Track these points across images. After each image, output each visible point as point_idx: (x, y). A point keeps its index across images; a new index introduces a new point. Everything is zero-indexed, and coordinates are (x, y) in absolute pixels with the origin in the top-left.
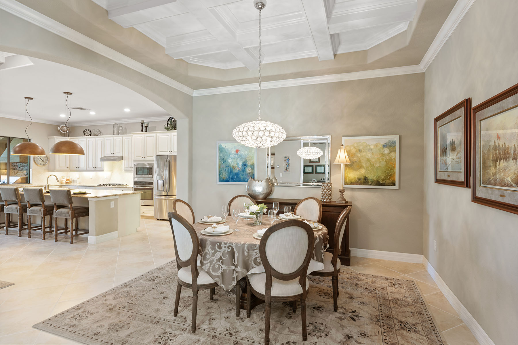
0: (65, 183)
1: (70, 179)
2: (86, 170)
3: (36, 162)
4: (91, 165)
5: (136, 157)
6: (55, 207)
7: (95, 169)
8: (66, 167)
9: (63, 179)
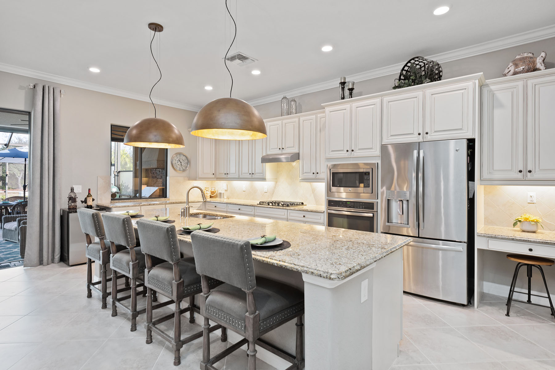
0: (209, 197)
1: (215, 192)
2: (239, 179)
3: (174, 166)
4: (245, 170)
5: (332, 151)
6: (204, 285)
7: (252, 177)
8: (211, 174)
9: (207, 192)
